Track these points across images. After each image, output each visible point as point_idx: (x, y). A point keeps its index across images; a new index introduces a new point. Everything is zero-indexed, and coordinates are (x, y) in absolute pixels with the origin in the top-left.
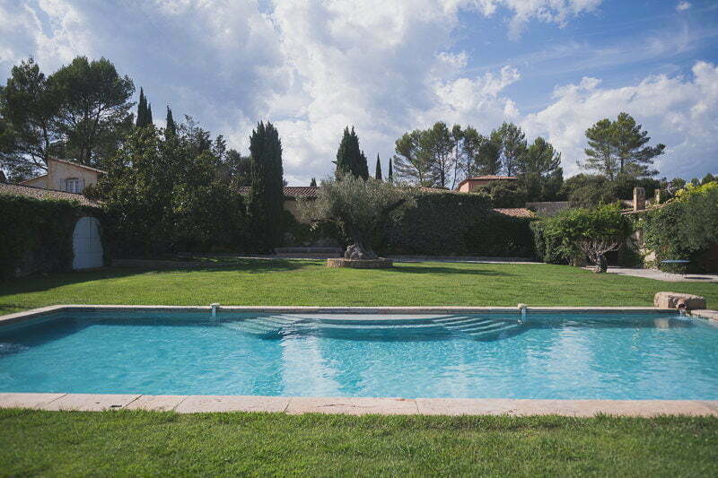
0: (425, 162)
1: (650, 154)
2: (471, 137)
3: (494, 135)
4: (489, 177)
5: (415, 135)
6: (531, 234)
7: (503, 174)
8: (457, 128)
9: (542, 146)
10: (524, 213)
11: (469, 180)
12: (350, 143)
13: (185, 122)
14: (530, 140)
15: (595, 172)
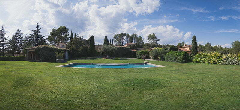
0: (119, 40)
1: (157, 40)
2: (128, 36)
3: (132, 35)
4: (131, 43)
5: (117, 35)
6: (136, 54)
7: (134, 42)
8: (125, 34)
9: (141, 37)
10: (135, 50)
11: (127, 44)
12: (106, 38)
13: (77, 35)
14: (139, 37)
15: (149, 43)
